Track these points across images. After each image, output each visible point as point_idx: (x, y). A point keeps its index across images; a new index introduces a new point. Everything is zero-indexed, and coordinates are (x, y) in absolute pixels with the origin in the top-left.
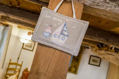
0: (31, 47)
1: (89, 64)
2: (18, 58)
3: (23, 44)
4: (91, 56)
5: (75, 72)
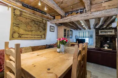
1: (50, 31)
4: (50, 26)
5: (44, 38)
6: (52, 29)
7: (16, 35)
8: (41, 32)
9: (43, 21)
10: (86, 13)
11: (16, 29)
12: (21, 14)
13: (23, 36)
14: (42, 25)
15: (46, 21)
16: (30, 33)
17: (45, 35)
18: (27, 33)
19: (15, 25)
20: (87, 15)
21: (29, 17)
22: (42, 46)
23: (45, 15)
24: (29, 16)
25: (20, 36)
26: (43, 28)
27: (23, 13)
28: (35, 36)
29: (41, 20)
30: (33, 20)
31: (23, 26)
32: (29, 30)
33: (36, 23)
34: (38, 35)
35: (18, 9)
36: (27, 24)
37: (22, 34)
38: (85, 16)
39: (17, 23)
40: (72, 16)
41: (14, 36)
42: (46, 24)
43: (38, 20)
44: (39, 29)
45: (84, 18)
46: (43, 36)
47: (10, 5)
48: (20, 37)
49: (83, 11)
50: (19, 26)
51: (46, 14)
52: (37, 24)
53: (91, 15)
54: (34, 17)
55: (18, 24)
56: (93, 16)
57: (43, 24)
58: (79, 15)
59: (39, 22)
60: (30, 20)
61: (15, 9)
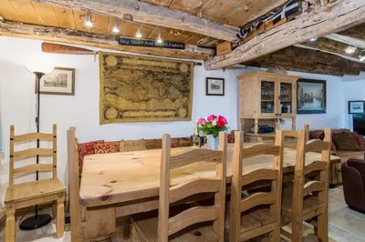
0: (63, 84)
1: (207, 94)
2: (37, 120)
3: (39, 75)
4: (207, 78)
5: (186, 116)
6: (214, 87)
7: (112, 113)
8: (174, 100)
9: (178, 69)
10: (311, 13)
11: (111, 99)
12: (119, 64)
13: (126, 114)
14: (177, 80)
15: (189, 66)
16: (143, 106)
17: (187, 107)
18: (137, 105)
19: (108, 90)
20: (316, 17)
21: (138, 65)
22: (179, 139)
23: (182, 51)
24: (139, 62)
25: (121, 113)
26: (179, 89)
27: (125, 61)
28: (158, 113)
29: (174, 66)
30: (150, 72)
31: (125, 91)
32: (141, 98)
33: (160, 77)
34: (166, 110)
35: (112, 54)
36: (135, 84)
37: (125, 109)
38: (306, 24)
39: (114, 86)
40: (263, 36)
41: (109, 116)
42: (188, 75)
43: (165, 68)
44: (167, 93)
45: (305, 34)
46: (182, 112)
47: (97, 49)
48: (121, 117)
49: (300, 6)
50: (116, 91)
51: (183, 48)
52: (161, 80)
53: (332, 14)
54: (153, 63)
55: (115, 89)
56: (343, 18)
57: (180, 78)
58: (284, 26)
59: (168, 74)
60: (142, 74)
61: (105, 56)
